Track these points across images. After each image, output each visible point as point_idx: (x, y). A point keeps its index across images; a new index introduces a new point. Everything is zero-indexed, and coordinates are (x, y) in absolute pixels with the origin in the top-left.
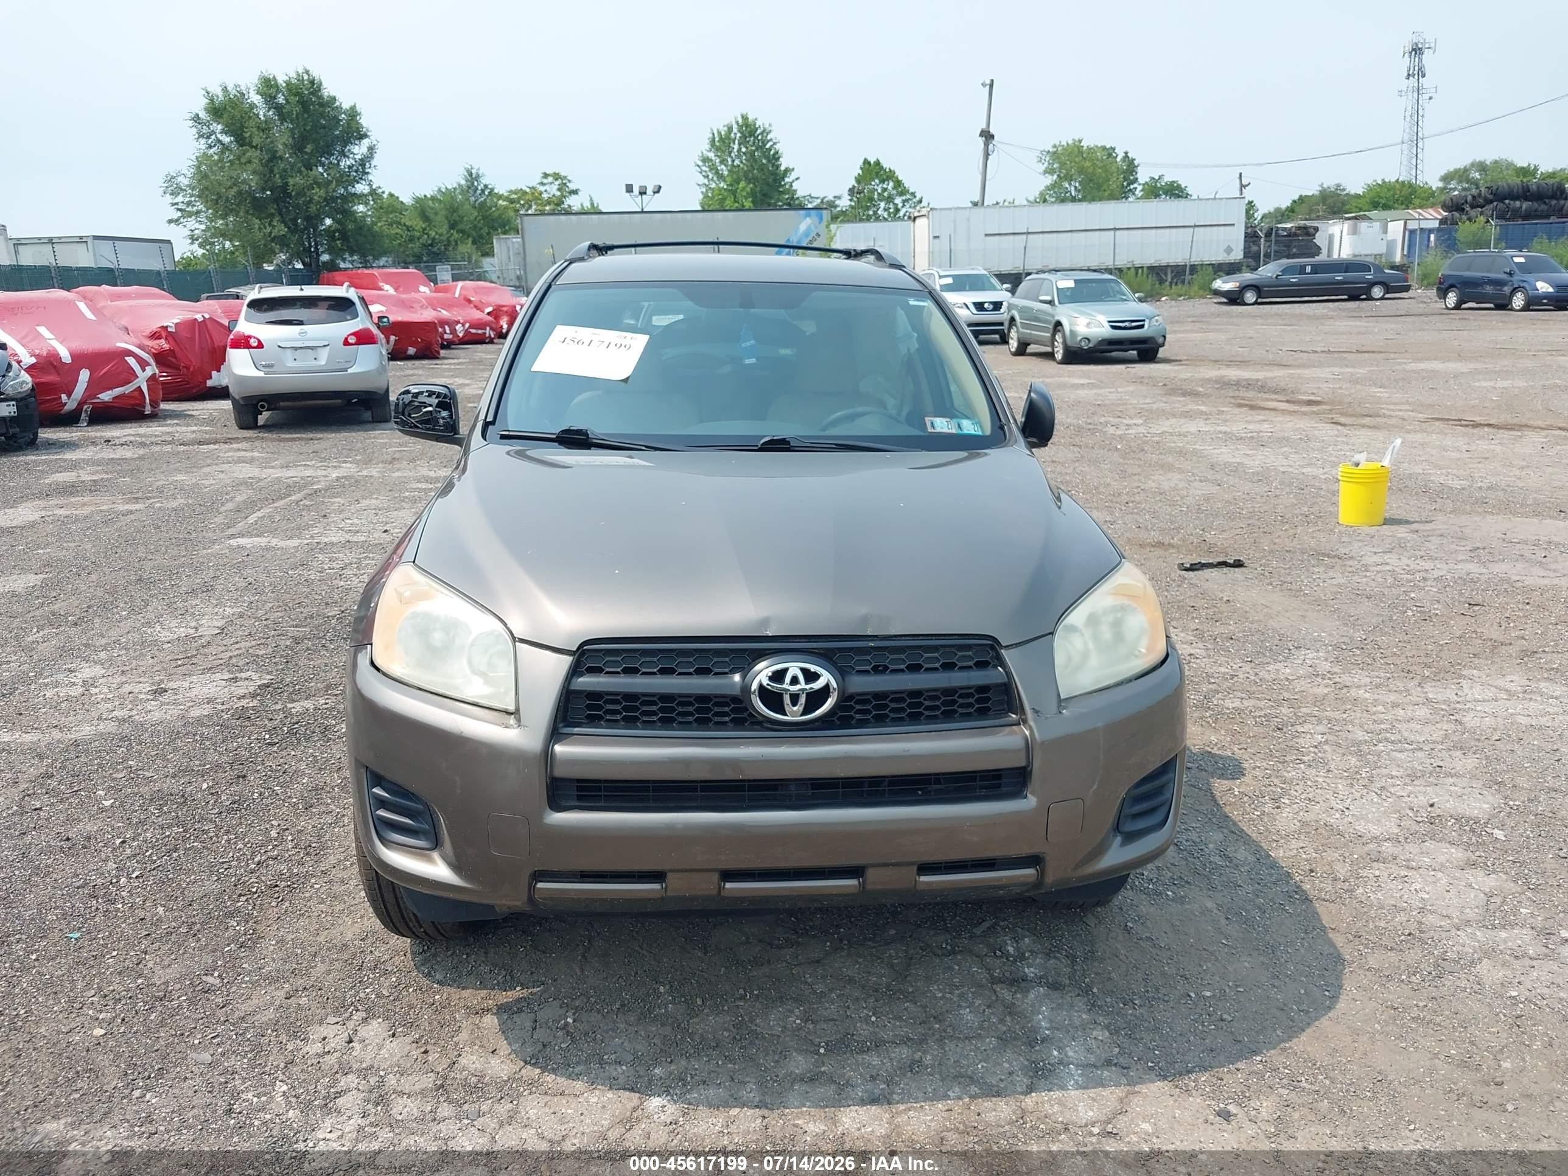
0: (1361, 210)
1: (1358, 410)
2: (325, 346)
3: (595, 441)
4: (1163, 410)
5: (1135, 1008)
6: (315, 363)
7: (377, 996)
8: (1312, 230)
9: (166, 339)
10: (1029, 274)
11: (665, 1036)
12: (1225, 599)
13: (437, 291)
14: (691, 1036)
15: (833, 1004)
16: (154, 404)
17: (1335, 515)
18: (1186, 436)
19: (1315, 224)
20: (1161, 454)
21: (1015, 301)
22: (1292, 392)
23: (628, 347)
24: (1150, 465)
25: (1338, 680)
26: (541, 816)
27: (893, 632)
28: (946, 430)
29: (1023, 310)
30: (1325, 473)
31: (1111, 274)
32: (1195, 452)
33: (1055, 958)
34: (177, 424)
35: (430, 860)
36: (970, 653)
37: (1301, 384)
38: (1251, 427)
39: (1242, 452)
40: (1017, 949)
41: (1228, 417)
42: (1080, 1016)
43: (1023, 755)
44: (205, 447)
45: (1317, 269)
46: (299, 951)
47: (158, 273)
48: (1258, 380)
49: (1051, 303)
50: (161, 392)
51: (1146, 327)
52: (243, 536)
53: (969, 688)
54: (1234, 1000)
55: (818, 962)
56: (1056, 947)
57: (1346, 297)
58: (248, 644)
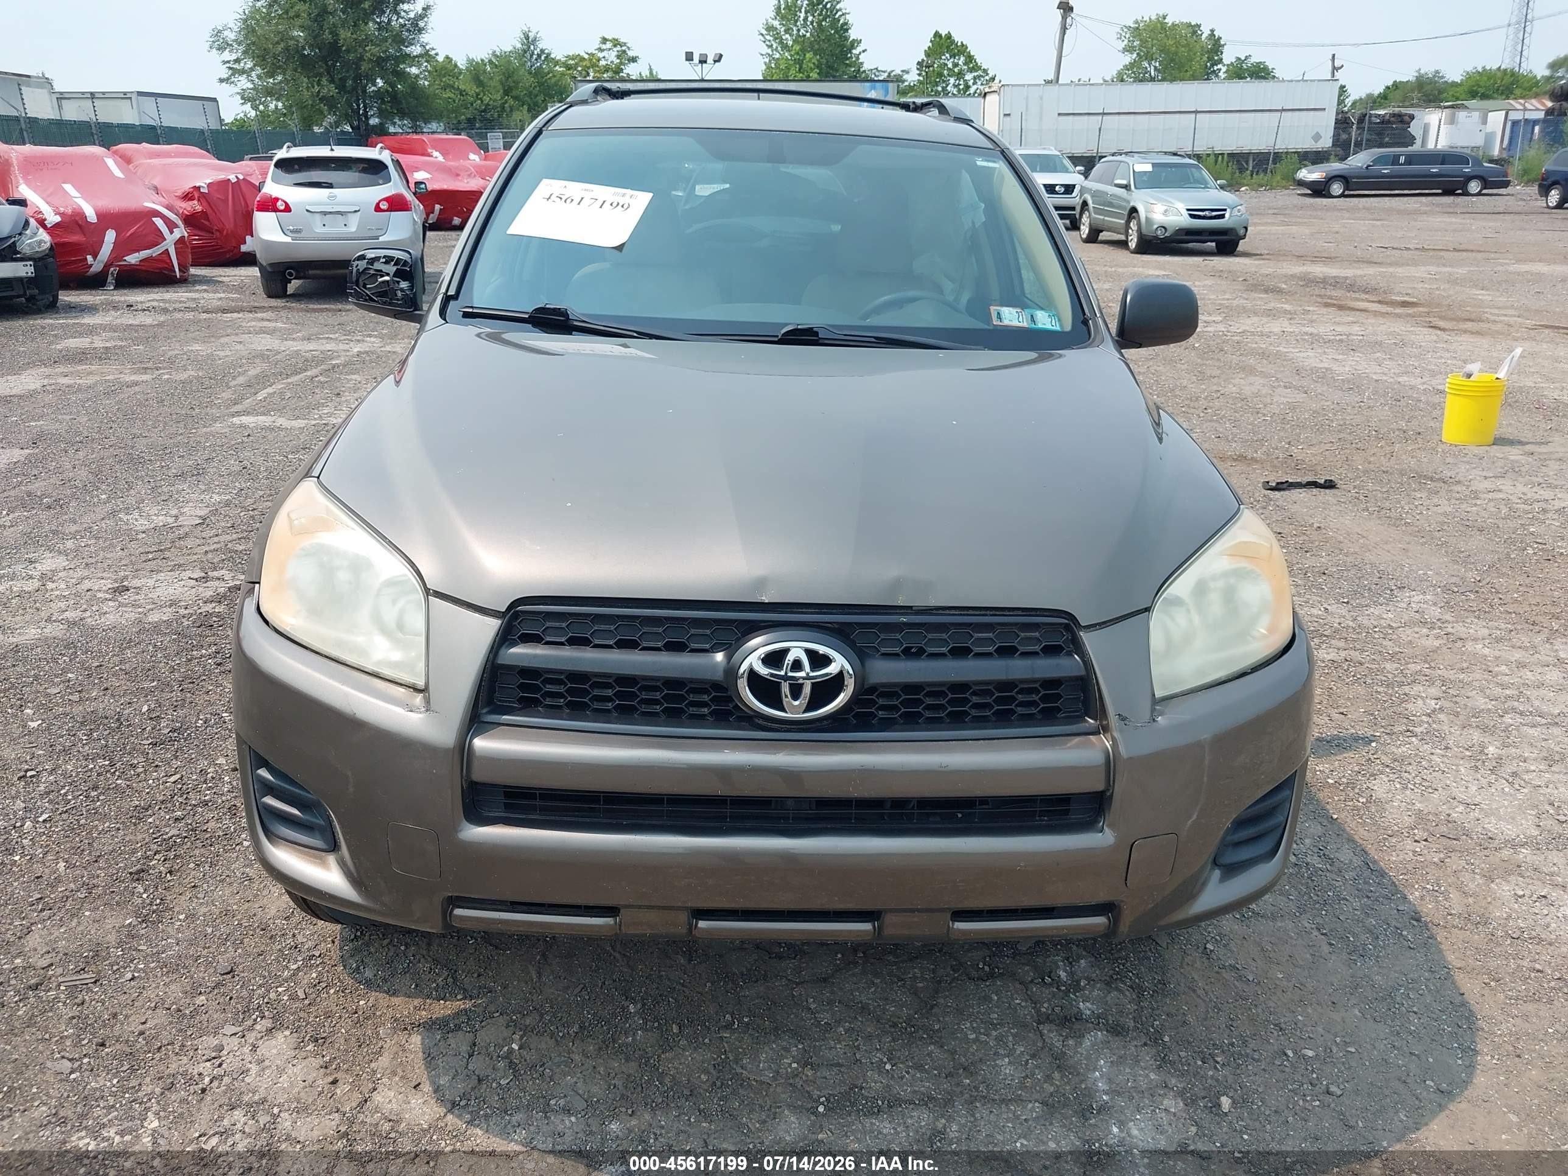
0: (1457, 99)
1: (1459, 313)
2: (356, 211)
3: (576, 323)
4: (1244, 308)
5: (1216, 1068)
6: (345, 229)
7: (291, 998)
8: (1407, 118)
9: (199, 200)
10: (1102, 157)
11: (629, 1076)
12: (1316, 525)
13: (486, 159)
14: (661, 1076)
15: (840, 1042)
16: (183, 268)
17: (1438, 431)
18: (1269, 337)
19: (1410, 111)
20: (1241, 355)
21: (1090, 184)
22: (1385, 292)
23: (625, 207)
24: (1230, 367)
25: (1450, 630)
26: (456, 829)
27: (933, 602)
28: (1015, 323)
29: (1095, 194)
30: (1424, 383)
31: (1190, 158)
32: (1278, 355)
33: (1117, 989)
34: (205, 290)
35: (324, 864)
36: (1037, 634)
37: (1394, 283)
38: (1339, 329)
39: (1330, 357)
40: (1071, 974)
41: (1315, 317)
42: (1147, 1076)
43: (1102, 776)
44: (229, 315)
45: (1411, 159)
46: (209, 930)
47: (202, 131)
48: (1346, 278)
49: (1126, 187)
50: (190, 256)
51: (1227, 216)
52: (249, 414)
53: (1034, 681)
54: (1343, 1063)
55: (825, 980)
56: (1118, 973)
57: (1440, 191)
58: (229, 538)
